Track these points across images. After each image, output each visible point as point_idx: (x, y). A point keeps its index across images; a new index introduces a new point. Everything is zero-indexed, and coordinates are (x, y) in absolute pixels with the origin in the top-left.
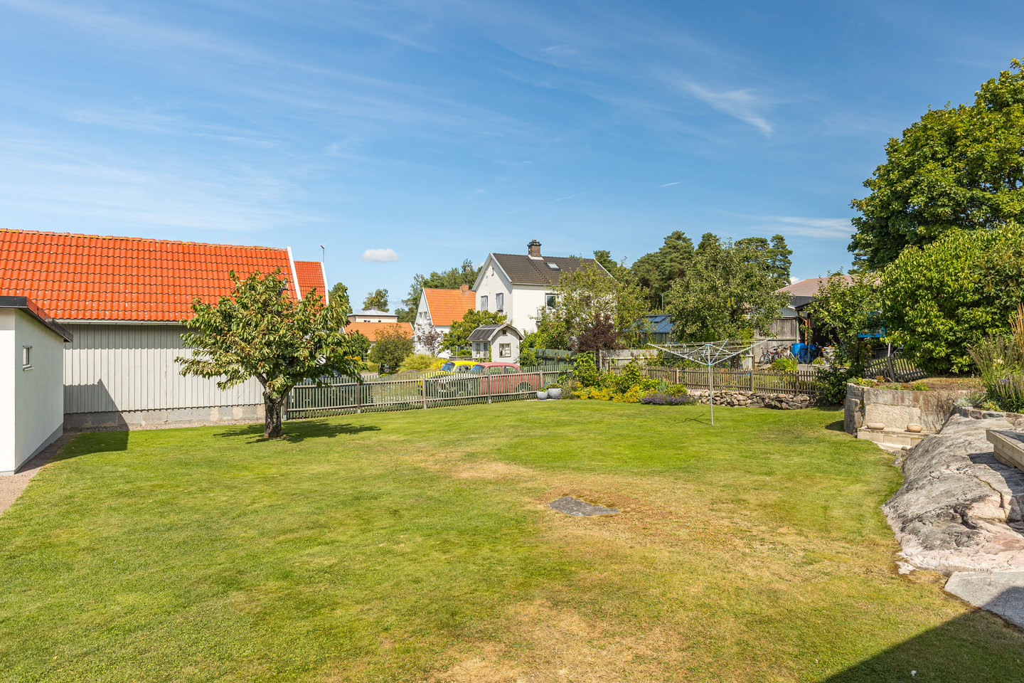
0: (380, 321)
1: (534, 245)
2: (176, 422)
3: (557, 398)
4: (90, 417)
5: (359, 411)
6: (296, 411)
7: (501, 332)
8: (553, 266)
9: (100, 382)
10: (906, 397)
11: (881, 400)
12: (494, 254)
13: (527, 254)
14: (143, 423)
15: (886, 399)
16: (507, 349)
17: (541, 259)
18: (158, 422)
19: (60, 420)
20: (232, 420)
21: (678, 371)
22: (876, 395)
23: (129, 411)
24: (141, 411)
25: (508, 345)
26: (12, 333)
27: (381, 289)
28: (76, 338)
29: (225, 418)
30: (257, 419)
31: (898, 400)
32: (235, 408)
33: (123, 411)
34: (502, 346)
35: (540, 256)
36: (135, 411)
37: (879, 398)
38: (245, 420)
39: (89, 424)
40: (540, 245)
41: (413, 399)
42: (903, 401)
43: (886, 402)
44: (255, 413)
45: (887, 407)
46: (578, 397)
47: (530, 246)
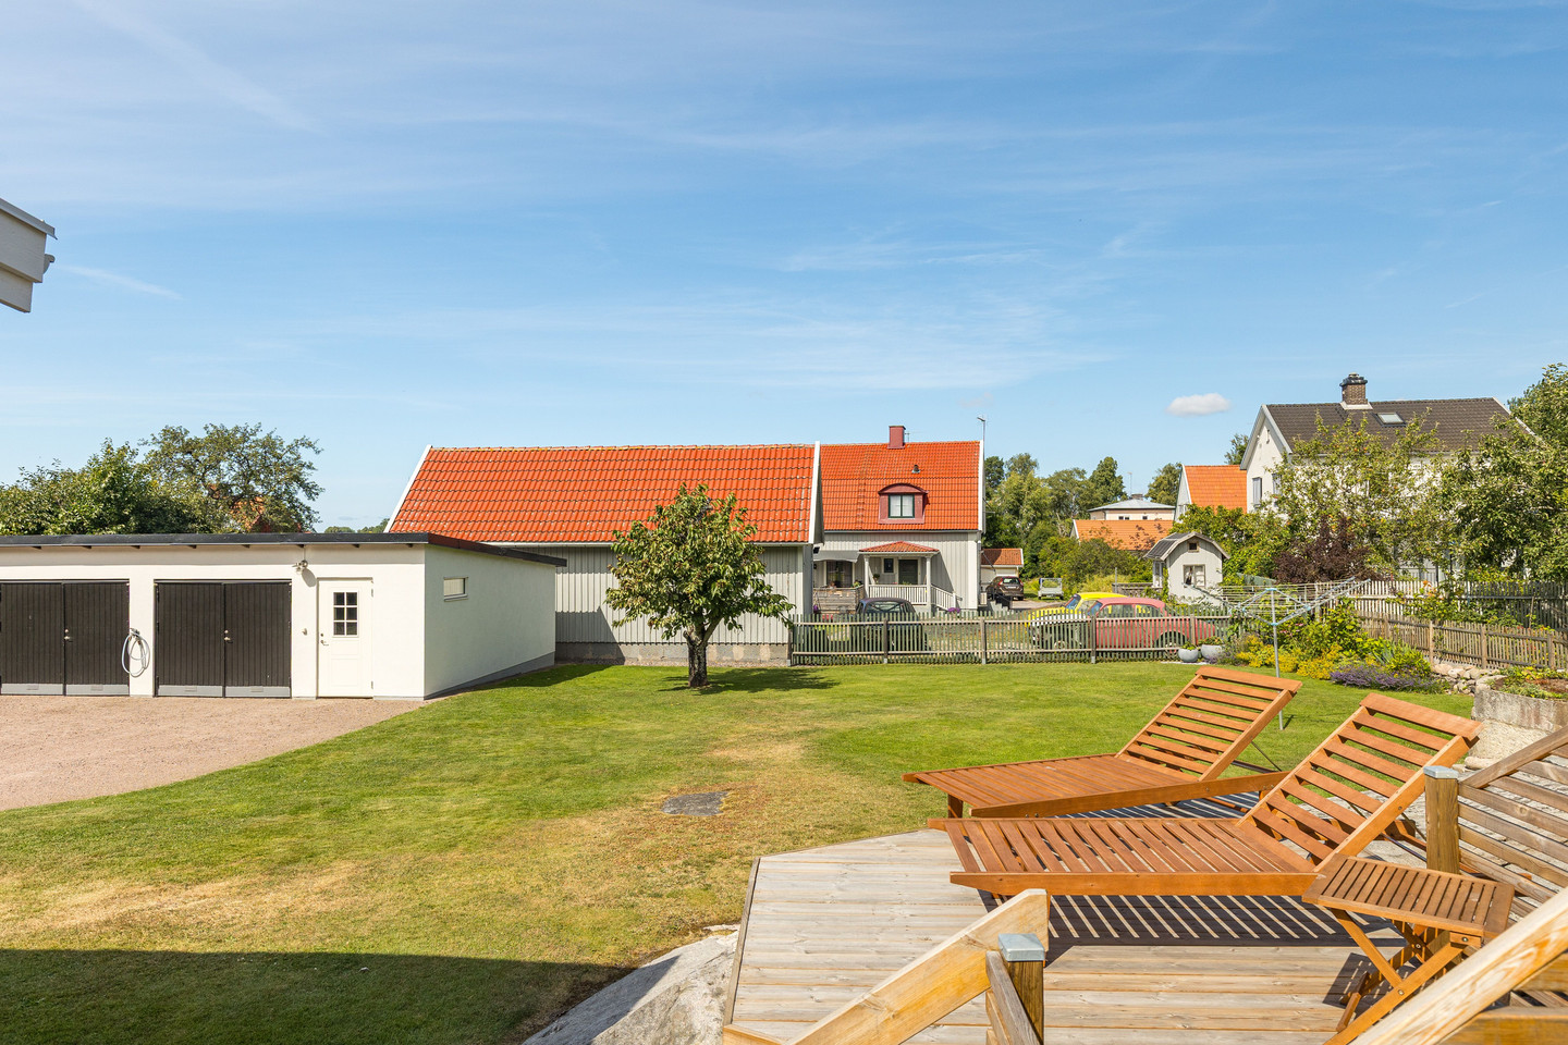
0: (1145, 518)
1: (1353, 385)
2: (672, 659)
3: (1212, 661)
4: (590, 647)
5: (886, 661)
6: (808, 656)
7: (1187, 546)
8: (1389, 418)
9: (599, 608)
10: (1544, 712)
11: (1501, 714)
12: (1269, 407)
13: (1338, 399)
14: (640, 658)
15: (1509, 713)
16: (1198, 573)
17: (1368, 407)
18: (654, 657)
19: (552, 649)
20: (732, 660)
21: (1432, 626)
22: (1493, 703)
23: (627, 643)
24: (638, 644)
25: (1201, 567)
26: (422, 567)
27: (1174, 463)
28: (571, 561)
29: (724, 658)
30: (761, 662)
31: (1529, 718)
32: (735, 647)
33: (620, 643)
34: (1189, 568)
35: (1365, 402)
36: (632, 643)
37: (1499, 710)
38: (746, 662)
39: (590, 656)
40: (1364, 383)
41: (1024, 648)
42: (1538, 721)
43: (1510, 719)
44: (758, 654)
45: (1511, 730)
46: (1247, 662)
47: (1344, 387)
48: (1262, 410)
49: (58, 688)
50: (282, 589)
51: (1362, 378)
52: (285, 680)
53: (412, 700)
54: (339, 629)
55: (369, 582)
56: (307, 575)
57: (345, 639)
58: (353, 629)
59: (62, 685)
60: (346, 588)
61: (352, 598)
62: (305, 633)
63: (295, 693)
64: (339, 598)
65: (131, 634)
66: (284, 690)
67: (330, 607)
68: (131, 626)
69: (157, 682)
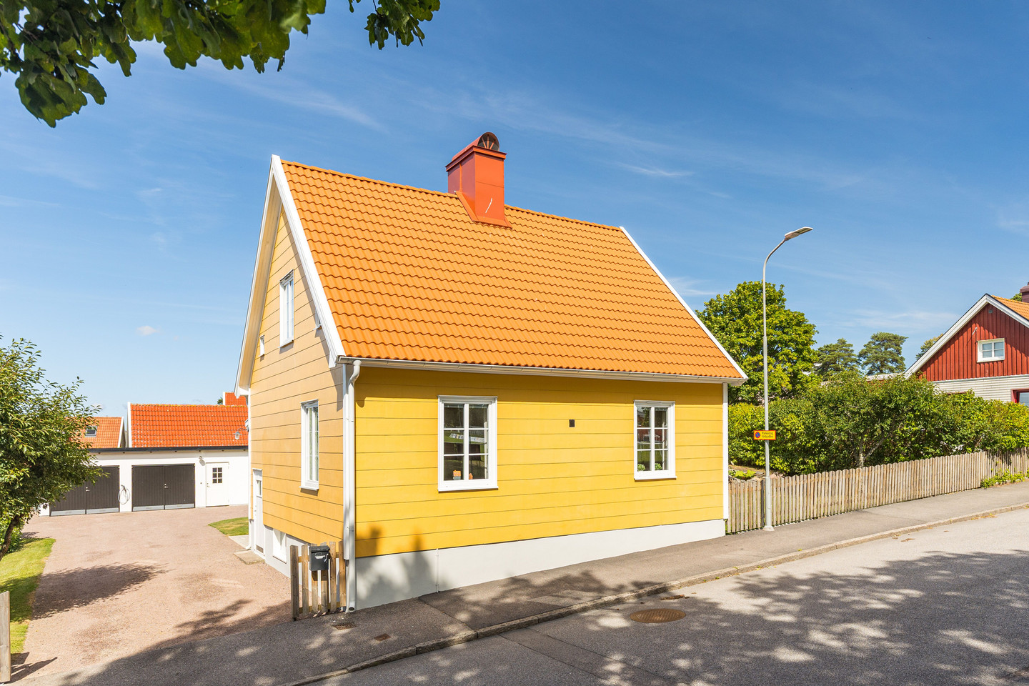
49: (83, 511)
50: (192, 467)
52: (192, 500)
54: (215, 481)
55: (228, 464)
56: (202, 463)
57: (217, 484)
58: (220, 481)
60: (217, 466)
61: (220, 470)
62: (201, 484)
63: (197, 506)
64: (214, 470)
65: (121, 488)
66: (192, 505)
67: (211, 473)
68: (120, 484)
69: (133, 506)
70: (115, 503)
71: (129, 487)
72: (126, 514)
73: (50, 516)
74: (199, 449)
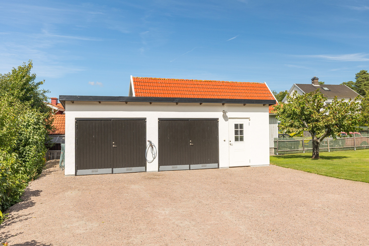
8: (326, 89)
17: (319, 86)
48: (294, 85)
49: (110, 170)
50: (215, 121)
51: (317, 78)
52: (216, 161)
53: (265, 166)
54: (236, 139)
55: (248, 120)
56: (226, 118)
57: (239, 143)
58: (242, 139)
59: (111, 169)
60: (239, 122)
61: (241, 126)
62: (225, 141)
63: (221, 166)
64: (236, 126)
65: (148, 143)
66: (215, 165)
67: (233, 129)
68: (147, 139)
69: (160, 164)
70: (142, 162)
71: (156, 142)
72: (153, 173)
73: (76, 175)
74: (223, 102)
